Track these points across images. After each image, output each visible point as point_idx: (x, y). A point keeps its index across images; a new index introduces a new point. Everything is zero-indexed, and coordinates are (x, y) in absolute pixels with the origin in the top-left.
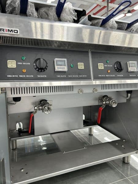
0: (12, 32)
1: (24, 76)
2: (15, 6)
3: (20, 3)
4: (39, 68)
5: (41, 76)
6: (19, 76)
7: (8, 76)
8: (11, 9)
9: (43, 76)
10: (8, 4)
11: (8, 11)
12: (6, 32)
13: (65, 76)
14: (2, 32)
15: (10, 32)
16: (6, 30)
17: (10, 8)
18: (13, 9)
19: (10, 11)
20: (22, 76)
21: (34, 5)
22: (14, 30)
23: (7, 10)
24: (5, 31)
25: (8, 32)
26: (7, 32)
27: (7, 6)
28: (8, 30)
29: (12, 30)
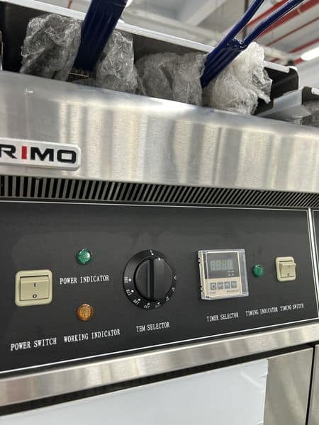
0: (51, 159)
1: (84, 337)
2: (58, 42)
3: (80, 32)
4: (145, 298)
5: (151, 327)
6: (60, 340)
7: (13, 346)
8: (42, 50)
9: (158, 326)
10: (33, 34)
11: (29, 58)
12: (24, 157)
13: (236, 315)
14: (5, 158)
15: (42, 157)
16: (24, 149)
17: (39, 47)
18: (50, 50)
19: (35, 57)
20: (73, 338)
21: (131, 42)
22: (60, 152)
23: (26, 56)
24: (18, 153)
25: (33, 157)
26: (28, 161)
27: (28, 38)
28: (35, 151)
29: (50, 152)
